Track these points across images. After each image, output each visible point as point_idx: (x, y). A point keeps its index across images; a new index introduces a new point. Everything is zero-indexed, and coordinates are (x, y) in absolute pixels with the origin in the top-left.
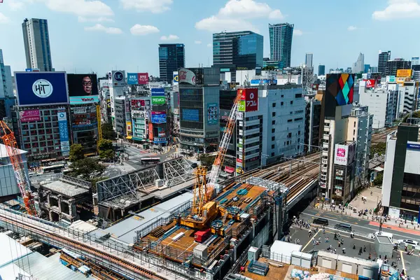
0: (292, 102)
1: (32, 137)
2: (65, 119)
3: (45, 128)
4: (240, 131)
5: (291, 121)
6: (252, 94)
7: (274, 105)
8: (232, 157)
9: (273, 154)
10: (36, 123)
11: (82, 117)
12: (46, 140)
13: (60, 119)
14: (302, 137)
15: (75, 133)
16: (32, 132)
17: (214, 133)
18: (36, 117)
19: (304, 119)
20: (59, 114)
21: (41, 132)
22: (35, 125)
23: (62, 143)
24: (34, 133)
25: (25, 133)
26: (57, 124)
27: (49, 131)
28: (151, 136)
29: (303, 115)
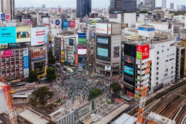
0: (168, 50)
1: (7, 67)
2: (27, 55)
3: (15, 61)
4: (138, 71)
5: (167, 61)
6: (146, 48)
7: (158, 53)
8: (132, 86)
9: (157, 83)
10: (10, 58)
11: (37, 53)
12: (15, 68)
13: (24, 55)
14: (174, 70)
15: (33, 63)
16: (7, 63)
17: (117, 63)
18: (10, 54)
19: (176, 58)
20: (24, 52)
21: (13, 63)
22: (9, 59)
23: (24, 70)
24: (8, 64)
25: (3, 64)
26: (23, 58)
27: (17, 63)
28: (76, 62)
29: (174, 56)
